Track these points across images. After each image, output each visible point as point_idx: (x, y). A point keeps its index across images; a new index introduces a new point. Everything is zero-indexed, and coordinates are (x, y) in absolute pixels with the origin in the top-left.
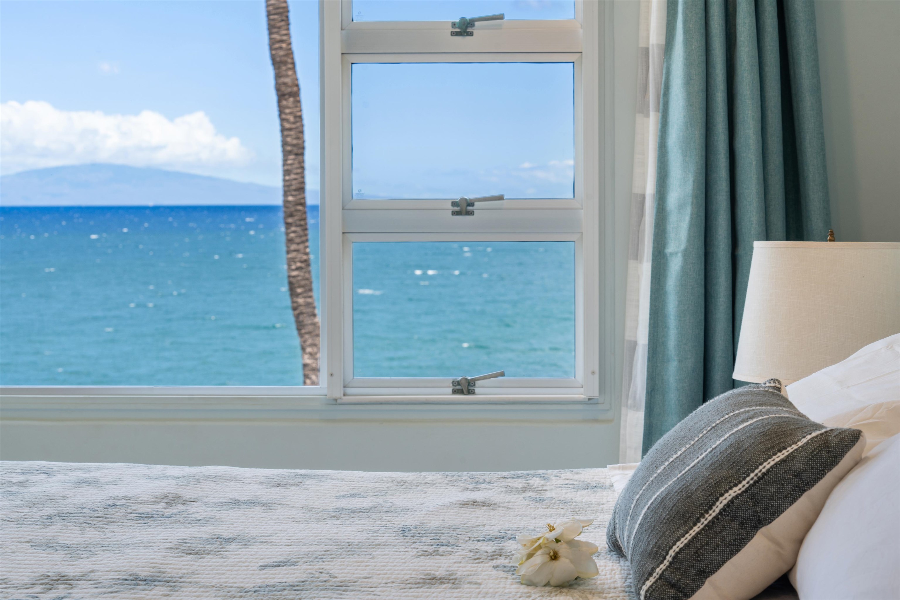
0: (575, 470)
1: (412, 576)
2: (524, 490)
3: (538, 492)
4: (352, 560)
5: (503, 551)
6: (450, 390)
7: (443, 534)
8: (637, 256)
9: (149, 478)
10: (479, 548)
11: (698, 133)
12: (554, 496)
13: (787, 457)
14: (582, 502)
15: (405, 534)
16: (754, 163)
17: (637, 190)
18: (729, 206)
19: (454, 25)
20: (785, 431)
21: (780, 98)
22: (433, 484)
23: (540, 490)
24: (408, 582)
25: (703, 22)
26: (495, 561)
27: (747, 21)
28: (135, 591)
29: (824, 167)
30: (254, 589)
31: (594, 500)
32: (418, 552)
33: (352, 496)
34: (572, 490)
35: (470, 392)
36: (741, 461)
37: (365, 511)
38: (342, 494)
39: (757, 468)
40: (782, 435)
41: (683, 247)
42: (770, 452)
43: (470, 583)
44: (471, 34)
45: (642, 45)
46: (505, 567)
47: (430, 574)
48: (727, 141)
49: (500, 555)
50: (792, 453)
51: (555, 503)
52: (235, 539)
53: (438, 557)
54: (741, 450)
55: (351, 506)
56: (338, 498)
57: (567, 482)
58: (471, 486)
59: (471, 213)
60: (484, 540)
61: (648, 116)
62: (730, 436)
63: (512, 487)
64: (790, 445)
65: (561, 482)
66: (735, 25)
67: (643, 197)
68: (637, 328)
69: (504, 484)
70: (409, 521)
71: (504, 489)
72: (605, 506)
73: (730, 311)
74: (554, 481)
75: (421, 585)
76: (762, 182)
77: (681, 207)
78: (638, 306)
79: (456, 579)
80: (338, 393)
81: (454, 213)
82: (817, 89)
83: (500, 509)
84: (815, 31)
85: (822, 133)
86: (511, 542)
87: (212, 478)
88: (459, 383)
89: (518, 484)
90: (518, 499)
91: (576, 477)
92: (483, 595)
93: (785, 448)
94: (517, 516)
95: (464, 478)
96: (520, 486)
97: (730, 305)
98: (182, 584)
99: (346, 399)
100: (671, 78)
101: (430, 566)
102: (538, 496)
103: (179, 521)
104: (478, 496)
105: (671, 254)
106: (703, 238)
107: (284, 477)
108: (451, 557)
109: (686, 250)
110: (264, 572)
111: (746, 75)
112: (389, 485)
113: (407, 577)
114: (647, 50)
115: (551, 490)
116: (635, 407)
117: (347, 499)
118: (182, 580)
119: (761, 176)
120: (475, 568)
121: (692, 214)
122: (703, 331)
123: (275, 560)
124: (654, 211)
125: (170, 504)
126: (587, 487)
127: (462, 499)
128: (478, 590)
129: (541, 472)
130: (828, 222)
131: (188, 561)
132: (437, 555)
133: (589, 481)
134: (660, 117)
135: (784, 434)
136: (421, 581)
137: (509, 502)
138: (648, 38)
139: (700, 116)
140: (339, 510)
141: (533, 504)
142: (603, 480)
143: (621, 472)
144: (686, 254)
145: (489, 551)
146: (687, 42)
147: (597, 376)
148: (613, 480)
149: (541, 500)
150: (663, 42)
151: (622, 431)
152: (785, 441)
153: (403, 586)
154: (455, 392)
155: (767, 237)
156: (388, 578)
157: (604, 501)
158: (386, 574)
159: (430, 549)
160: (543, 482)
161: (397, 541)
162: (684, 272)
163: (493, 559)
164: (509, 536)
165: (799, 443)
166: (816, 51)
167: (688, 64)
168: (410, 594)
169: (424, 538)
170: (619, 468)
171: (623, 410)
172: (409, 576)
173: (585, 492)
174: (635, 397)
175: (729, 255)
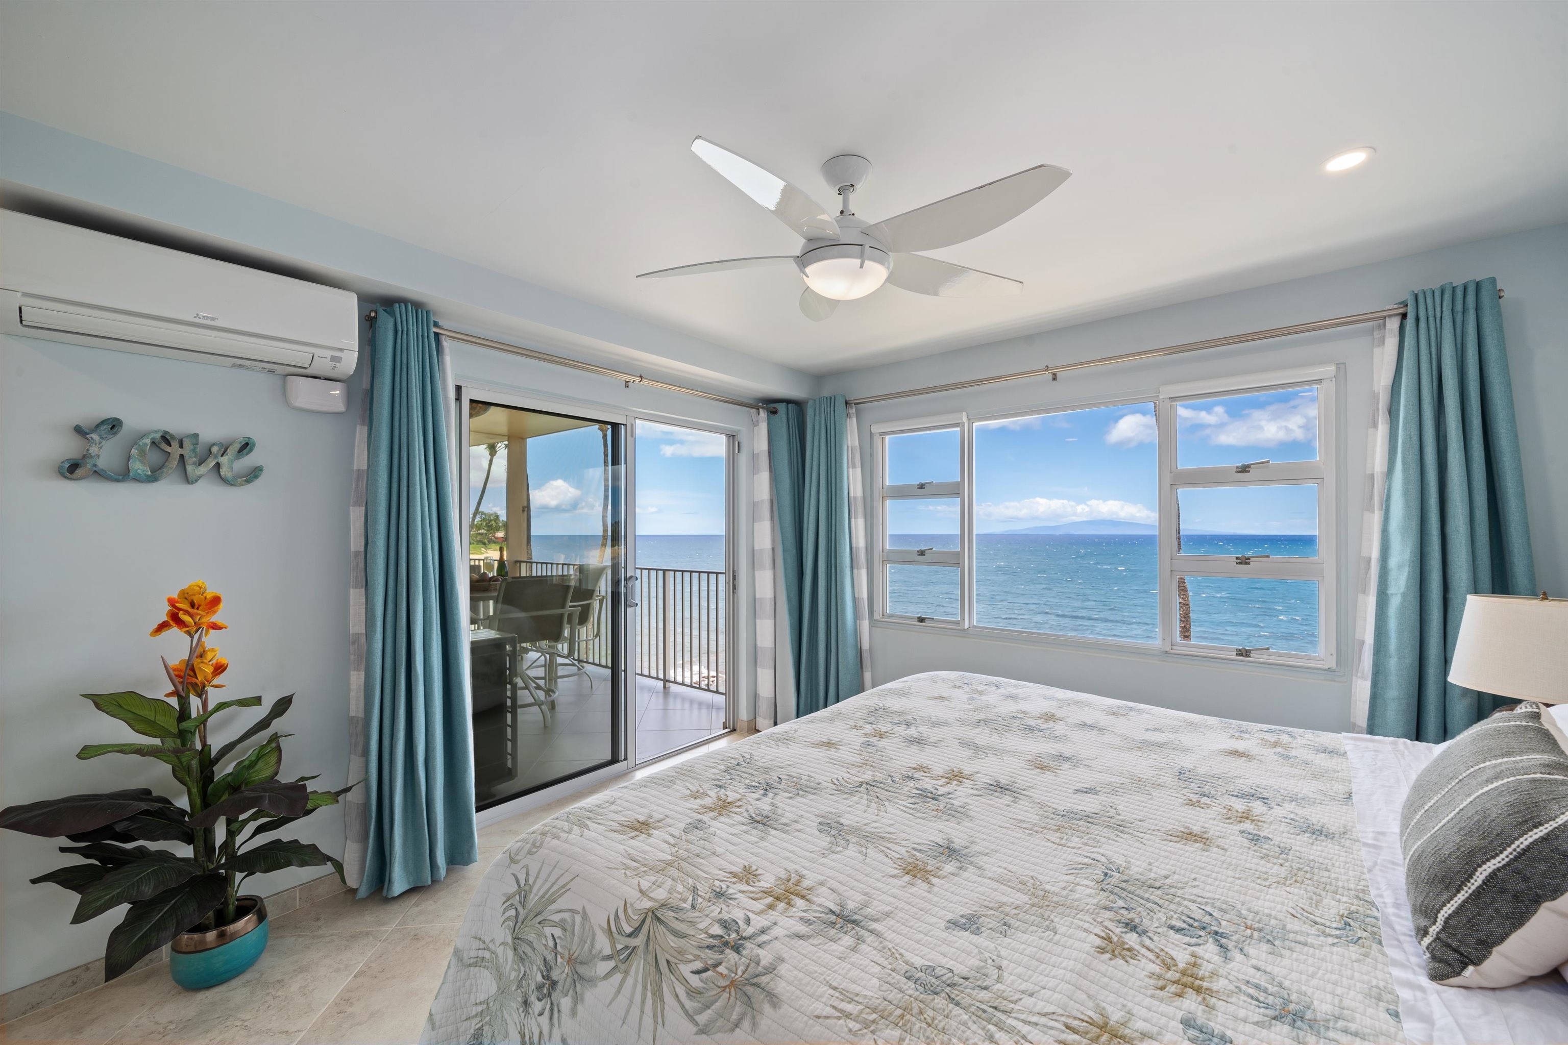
0: (1317, 732)
1: (1175, 827)
2: (1275, 744)
3: (1285, 749)
4: (1138, 798)
5: (1251, 813)
6: (1235, 653)
7: (1208, 782)
8: (1364, 591)
9: (1045, 698)
10: (1232, 805)
11: (1415, 524)
12: (1298, 755)
13: (1548, 834)
14: (1320, 766)
15: (1180, 777)
16: (1464, 542)
17: (1364, 553)
18: (1441, 567)
19: (1237, 467)
20: (1537, 802)
21: (1486, 501)
22: (1210, 727)
23: (1287, 747)
24: (1170, 833)
25: (1419, 457)
26: (1242, 824)
27: (1457, 455)
28: (991, 797)
29: (1529, 545)
30: (1063, 813)
31: (1330, 766)
32: (1185, 800)
33: (1156, 730)
34: (1313, 752)
35: (1246, 656)
36: (1491, 832)
37: (1160, 745)
38: (1150, 727)
39: (1512, 843)
40: (1533, 807)
41: (1402, 590)
42: (1523, 826)
43: (1218, 847)
44: (1249, 472)
45: (1369, 472)
46: (1249, 834)
47: (1187, 828)
48: (1439, 528)
49: (1247, 818)
50: (1552, 831)
51: (1298, 763)
52: (1070, 758)
53: (1198, 808)
54: (1488, 820)
55: (1152, 739)
56: (1147, 730)
57: (1309, 743)
58: (1237, 734)
59: (1249, 564)
60: (1237, 796)
61: (1373, 512)
62: (1475, 799)
63: (1267, 741)
64: (1547, 822)
65: (1304, 742)
66: (1446, 458)
67: (1369, 560)
68: (1365, 632)
69: (1261, 736)
70: (1186, 762)
71: (1260, 741)
72: (1340, 774)
73: (1442, 631)
74: (1300, 741)
75: (1176, 839)
76: (1470, 553)
77: (1400, 567)
78: (1365, 620)
79: (1207, 839)
80: (1168, 648)
81: (1237, 563)
82: (1522, 495)
83: (1255, 761)
84: (1520, 458)
85: (1527, 523)
86: (1259, 802)
87: (1078, 703)
88: (1240, 650)
89: (1271, 738)
90: (1269, 753)
91: (1316, 739)
92: (1226, 866)
93: (1541, 824)
94: (1267, 771)
95: (1233, 726)
96: (1273, 740)
97: (1442, 628)
98: (1021, 797)
99: (1173, 651)
100: (1392, 491)
101: (1191, 818)
102: (1285, 753)
103: (1045, 737)
104: (1240, 746)
105: (1392, 594)
106: (1418, 586)
107: (1119, 707)
108: (1208, 811)
109: (1404, 593)
110: (1075, 796)
111: (1456, 488)
112: (1182, 724)
113: (1171, 827)
114: (1373, 475)
115: (1296, 748)
116: (1364, 678)
117: (1152, 733)
118: (1024, 792)
119: (1470, 549)
120: (1225, 830)
121: (1409, 572)
122: (1418, 643)
123: (1085, 786)
124: (1379, 568)
125: (1046, 720)
126: (1324, 751)
127: (1228, 748)
128: (1224, 858)
129: (1290, 729)
130: (1532, 578)
131: (1034, 775)
132: (1198, 806)
133: (1327, 745)
134: (1383, 516)
135: (1536, 806)
136: (1181, 834)
137: (1263, 755)
138: (1373, 468)
139: (1416, 513)
140: (1144, 742)
141: (1280, 760)
142: (1338, 746)
143: (1353, 742)
144: (1404, 595)
145: (1240, 811)
146: (1405, 469)
147: (1334, 656)
148: (1347, 748)
149: (1287, 758)
150: (1385, 469)
151: (1353, 690)
152: (1538, 816)
153: (1165, 837)
154: (1237, 655)
155: (1476, 591)
156: (1156, 825)
157: (1339, 768)
158: (1155, 819)
159: (1195, 798)
160: (1290, 740)
161: (1173, 783)
162: (1403, 606)
163: (1241, 822)
164: (1258, 795)
165: (1557, 820)
166: (1521, 470)
167: (1406, 482)
168: (1169, 849)
169: (1193, 784)
170: (1352, 738)
171: (1354, 678)
172: (1172, 826)
173: (1323, 755)
174: (1363, 672)
175: (1441, 598)
